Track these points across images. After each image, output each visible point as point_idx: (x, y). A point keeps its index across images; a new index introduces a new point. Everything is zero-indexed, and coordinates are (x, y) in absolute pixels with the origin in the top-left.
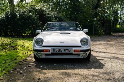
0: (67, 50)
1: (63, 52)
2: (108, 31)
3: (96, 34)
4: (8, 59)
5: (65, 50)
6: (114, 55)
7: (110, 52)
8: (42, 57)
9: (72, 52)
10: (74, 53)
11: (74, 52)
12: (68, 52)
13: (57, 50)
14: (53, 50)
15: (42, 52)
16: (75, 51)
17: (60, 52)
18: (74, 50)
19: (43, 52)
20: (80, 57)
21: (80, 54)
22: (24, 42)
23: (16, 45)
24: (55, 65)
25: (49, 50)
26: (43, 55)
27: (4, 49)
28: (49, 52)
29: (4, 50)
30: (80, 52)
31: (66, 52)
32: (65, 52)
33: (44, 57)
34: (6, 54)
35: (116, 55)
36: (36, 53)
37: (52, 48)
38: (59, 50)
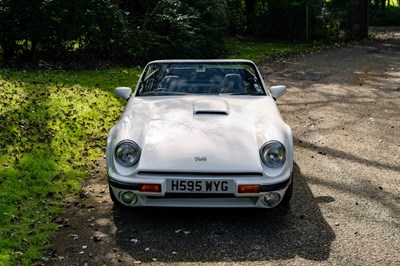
0: (217, 186)
1: (204, 190)
2: (356, 27)
3: (315, 37)
4: (24, 193)
5: (209, 186)
6: (368, 172)
7: (356, 153)
8: (137, 204)
9: (233, 190)
10: (240, 195)
11: (240, 191)
12: (220, 191)
13: (186, 184)
14: (173, 185)
15: (137, 192)
16: (243, 189)
17: (194, 191)
18: (240, 187)
19: (141, 190)
20: (260, 204)
21: (257, 198)
22: (70, 98)
23: (47, 118)
24: (177, 232)
25: (159, 186)
26: (140, 198)
27: (10, 142)
28: (160, 191)
29: (11, 148)
30: (258, 191)
31: (213, 191)
32: (209, 192)
33: (143, 203)
34: (16, 171)
35: (376, 170)
36: (117, 191)
37: (167, 180)
38: (192, 186)
